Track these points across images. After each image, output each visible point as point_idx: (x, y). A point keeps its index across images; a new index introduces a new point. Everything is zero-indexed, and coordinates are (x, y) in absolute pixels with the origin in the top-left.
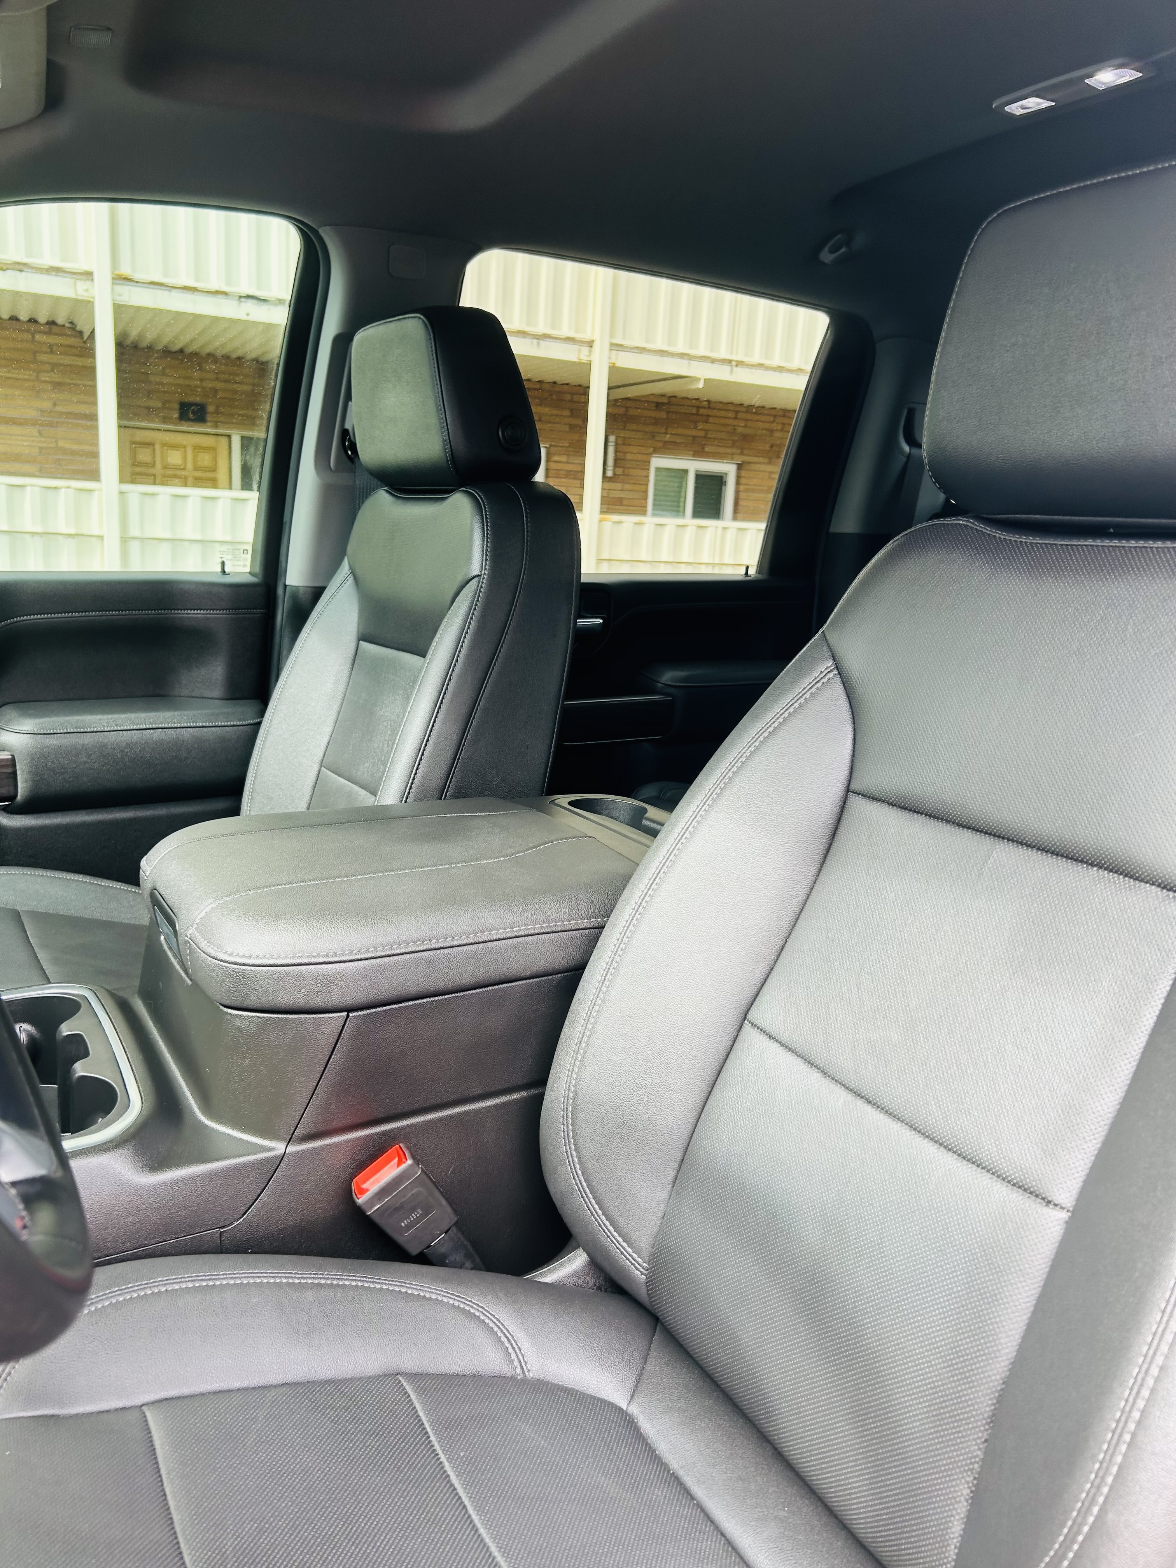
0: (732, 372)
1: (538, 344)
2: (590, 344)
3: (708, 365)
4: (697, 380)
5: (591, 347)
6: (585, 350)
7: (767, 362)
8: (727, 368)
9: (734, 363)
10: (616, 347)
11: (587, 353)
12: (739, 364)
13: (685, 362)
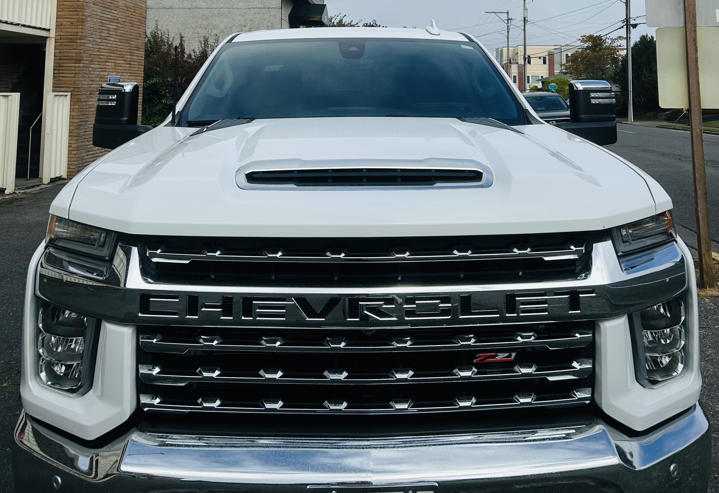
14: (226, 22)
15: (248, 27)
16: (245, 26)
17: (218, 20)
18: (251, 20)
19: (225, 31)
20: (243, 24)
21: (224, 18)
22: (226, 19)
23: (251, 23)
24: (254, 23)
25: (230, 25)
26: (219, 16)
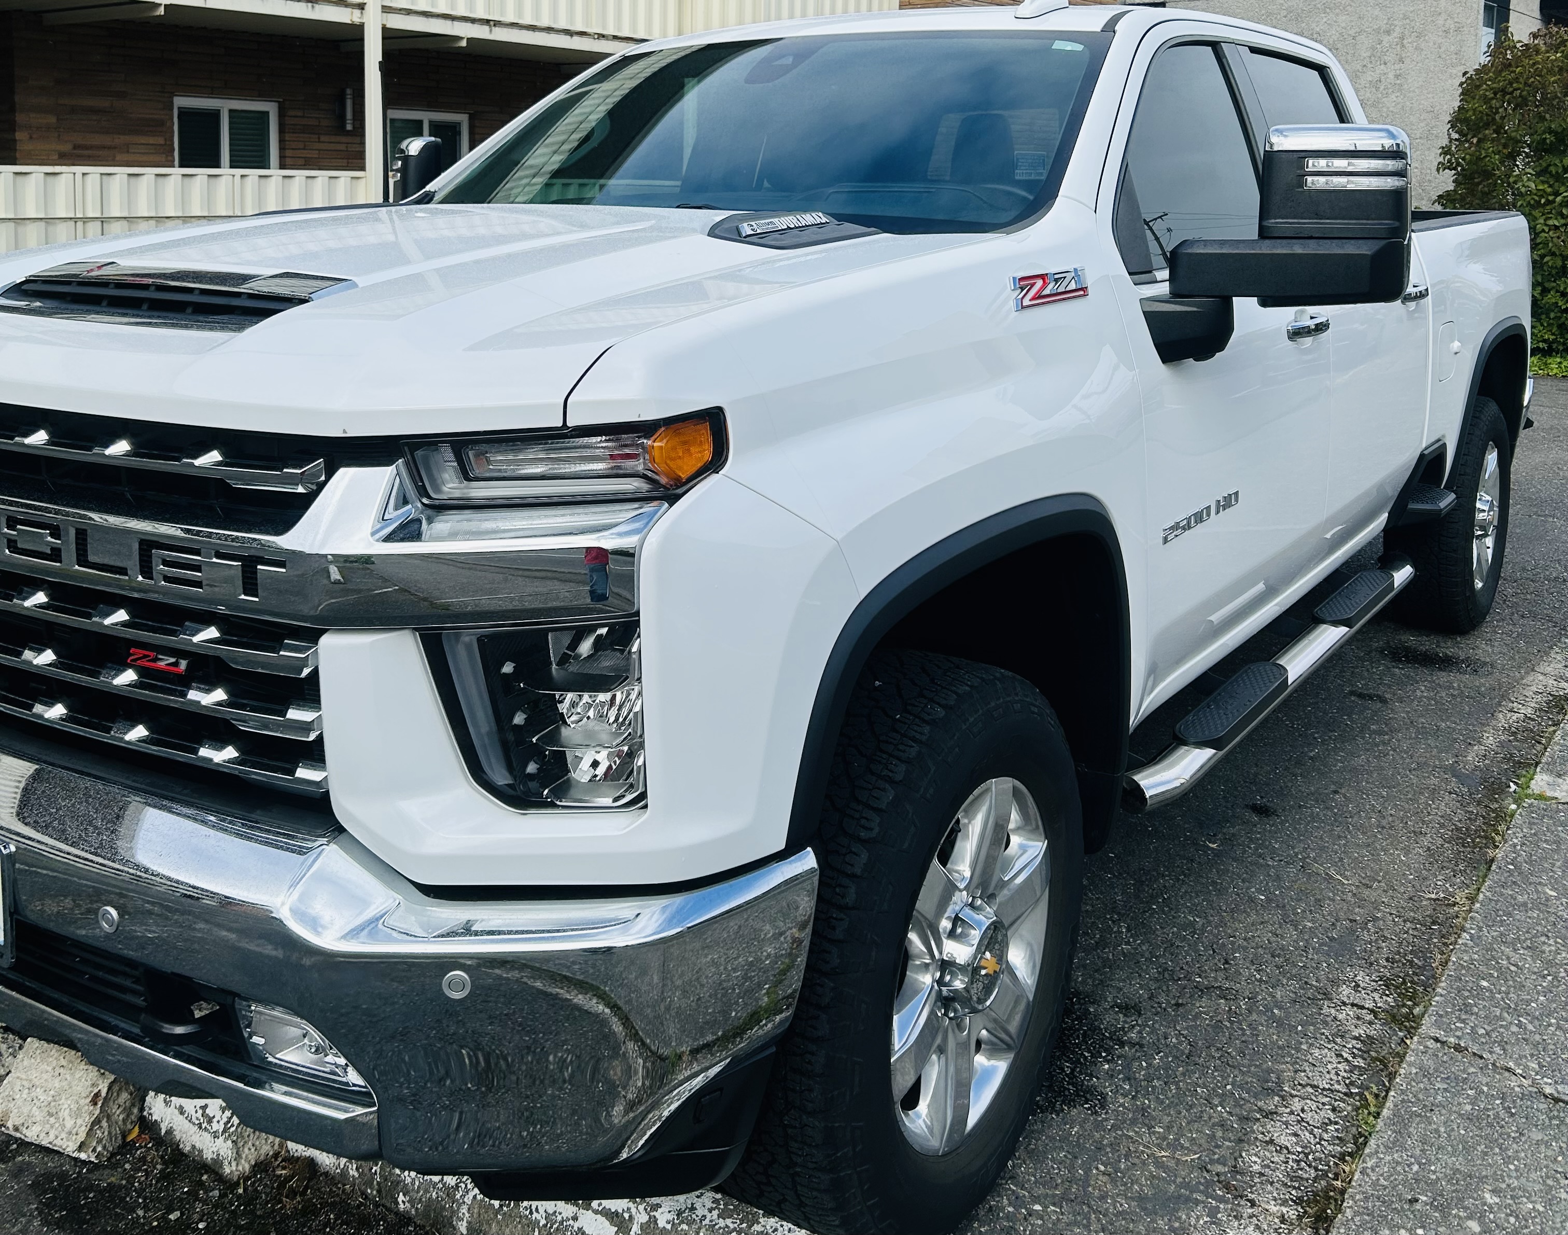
0: (491, 31)
1: (313, 7)
2: (361, 7)
3: (469, 25)
4: (459, 38)
5: (363, 9)
6: (357, 12)
7: (520, 21)
8: (486, 28)
9: (492, 23)
10: (386, 9)
11: (359, 15)
12: (497, 23)
13: (449, 22)
14: (1343, 25)
15: (1395, 35)
16: (1388, 32)
17: (1325, 20)
18: (1405, 17)
19: (1339, 46)
20: (1384, 27)
21: (1337, 15)
22: (1344, 18)
23: (1403, 25)
24: (1413, 24)
25: (1352, 32)
26: (1328, 10)
